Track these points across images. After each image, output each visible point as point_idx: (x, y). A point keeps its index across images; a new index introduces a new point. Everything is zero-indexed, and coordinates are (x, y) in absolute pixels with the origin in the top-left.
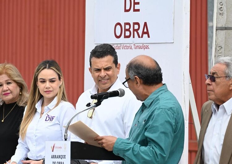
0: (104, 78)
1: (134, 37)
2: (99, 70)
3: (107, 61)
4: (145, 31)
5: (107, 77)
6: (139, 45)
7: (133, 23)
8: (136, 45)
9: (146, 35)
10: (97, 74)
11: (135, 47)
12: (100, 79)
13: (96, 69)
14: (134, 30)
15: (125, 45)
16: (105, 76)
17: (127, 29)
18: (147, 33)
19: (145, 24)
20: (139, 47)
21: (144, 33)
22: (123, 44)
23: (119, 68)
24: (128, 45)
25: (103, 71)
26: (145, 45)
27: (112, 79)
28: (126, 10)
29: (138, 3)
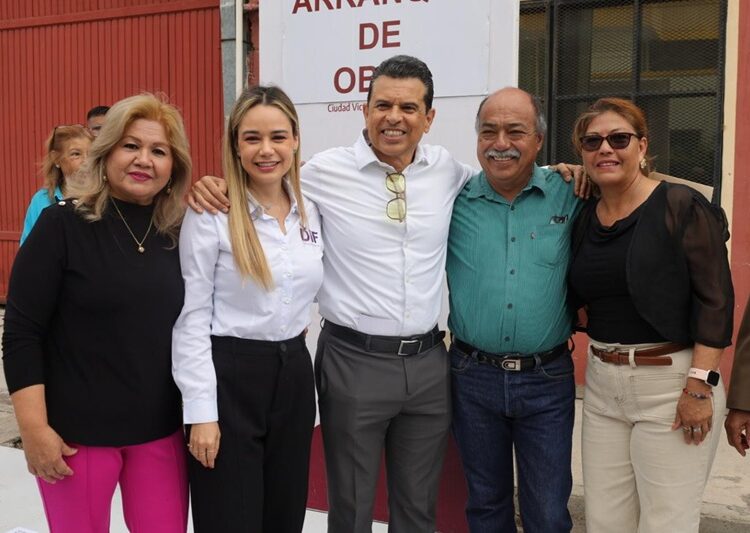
0: (395, 125)
2: (386, 105)
3: (411, 90)
5: (402, 126)
10: (379, 114)
12: (385, 126)
13: (380, 101)
16: (399, 122)
17: (367, 78)
22: (357, 103)
23: (429, 120)
25: (396, 108)
27: (413, 134)
28: (362, 46)
29: (397, 33)
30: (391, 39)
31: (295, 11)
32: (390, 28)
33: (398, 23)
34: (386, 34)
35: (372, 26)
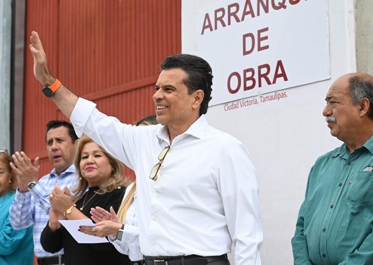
1: (260, 86)
4: (280, 72)
6: (269, 95)
7: (259, 67)
8: (265, 96)
9: (282, 78)
11: (263, 99)
14: (260, 76)
15: (245, 100)
17: (248, 78)
18: (284, 75)
19: (280, 64)
20: (270, 97)
21: (277, 76)
22: (243, 100)
24: (251, 99)
26: (279, 93)
28: (245, 53)
29: (266, 38)
30: (263, 44)
31: (202, 33)
32: (263, 35)
33: (267, 29)
34: (260, 39)
35: (251, 35)
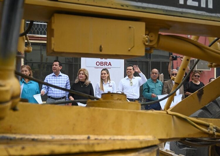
7: (105, 62)
17: (102, 63)
19: (110, 63)
21: (109, 65)
22: (100, 67)
26: (109, 68)
